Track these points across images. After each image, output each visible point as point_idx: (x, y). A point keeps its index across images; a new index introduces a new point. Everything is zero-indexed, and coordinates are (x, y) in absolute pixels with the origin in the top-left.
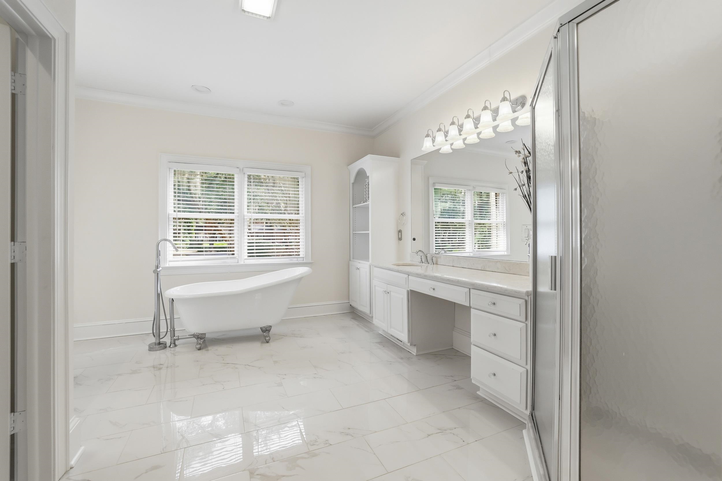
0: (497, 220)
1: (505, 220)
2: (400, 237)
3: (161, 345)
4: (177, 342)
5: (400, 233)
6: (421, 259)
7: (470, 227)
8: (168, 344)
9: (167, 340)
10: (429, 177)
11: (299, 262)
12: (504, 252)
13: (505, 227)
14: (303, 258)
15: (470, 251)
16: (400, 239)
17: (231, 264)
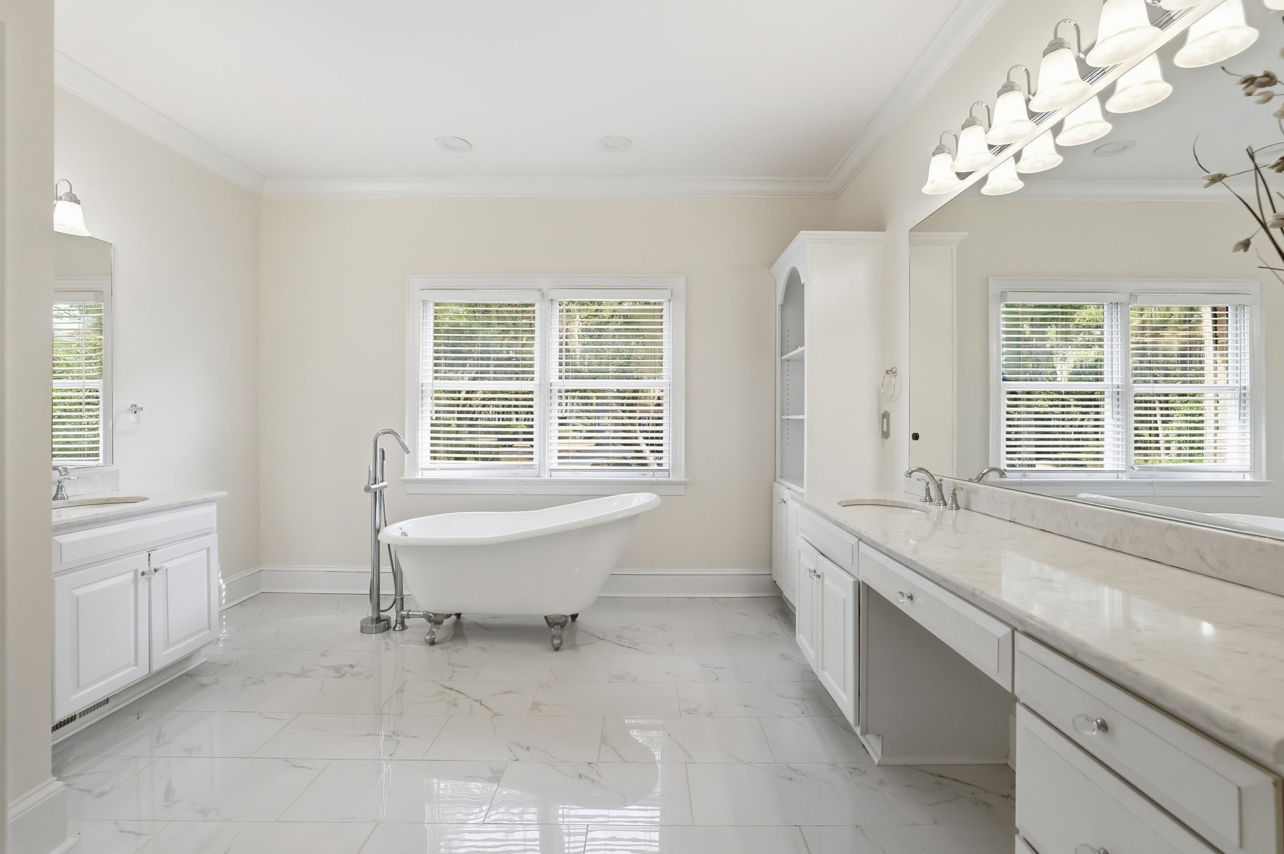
0: (1216, 383)
1: (1247, 384)
2: (885, 430)
3: (380, 624)
4: (407, 622)
5: (885, 420)
6: (928, 490)
7: (1118, 403)
8: (393, 623)
9: (392, 615)
10: (987, 279)
11: (658, 479)
12: (1241, 475)
13: (1245, 402)
14: (668, 470)
15: (1120, 469)
16: (886, 435)
17: (523, 478)
